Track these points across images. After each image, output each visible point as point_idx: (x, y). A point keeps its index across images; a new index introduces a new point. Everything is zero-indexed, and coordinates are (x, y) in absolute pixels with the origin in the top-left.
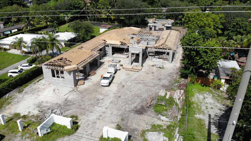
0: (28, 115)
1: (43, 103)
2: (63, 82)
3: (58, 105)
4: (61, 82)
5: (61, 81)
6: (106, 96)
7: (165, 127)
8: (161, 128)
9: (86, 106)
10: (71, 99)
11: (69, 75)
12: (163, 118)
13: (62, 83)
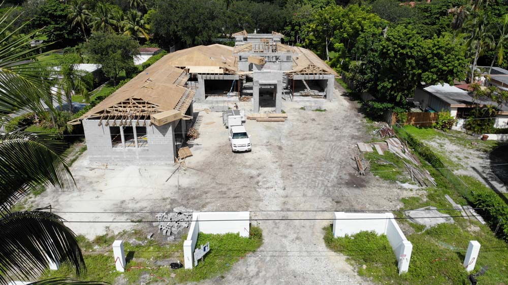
0: (107, 234)
1: (124, 204)
2: (143, 156)
3: (168, 201)
4: (138, 157)
5: (137, 154)
6: (260, 168)
7: (425, 199)
8: (420, 202)
9: (238, 192)
10: (189, 184)
11: (161, 135)
12: (406, 185)
13: (140, 158)
